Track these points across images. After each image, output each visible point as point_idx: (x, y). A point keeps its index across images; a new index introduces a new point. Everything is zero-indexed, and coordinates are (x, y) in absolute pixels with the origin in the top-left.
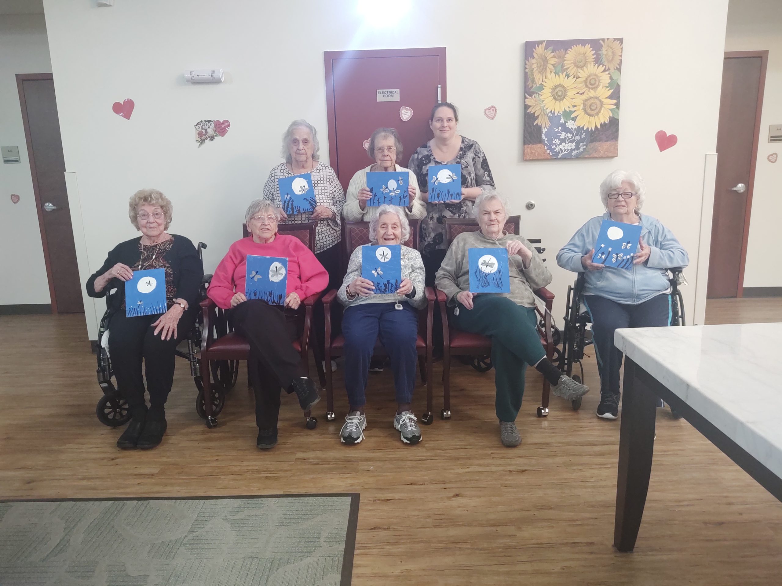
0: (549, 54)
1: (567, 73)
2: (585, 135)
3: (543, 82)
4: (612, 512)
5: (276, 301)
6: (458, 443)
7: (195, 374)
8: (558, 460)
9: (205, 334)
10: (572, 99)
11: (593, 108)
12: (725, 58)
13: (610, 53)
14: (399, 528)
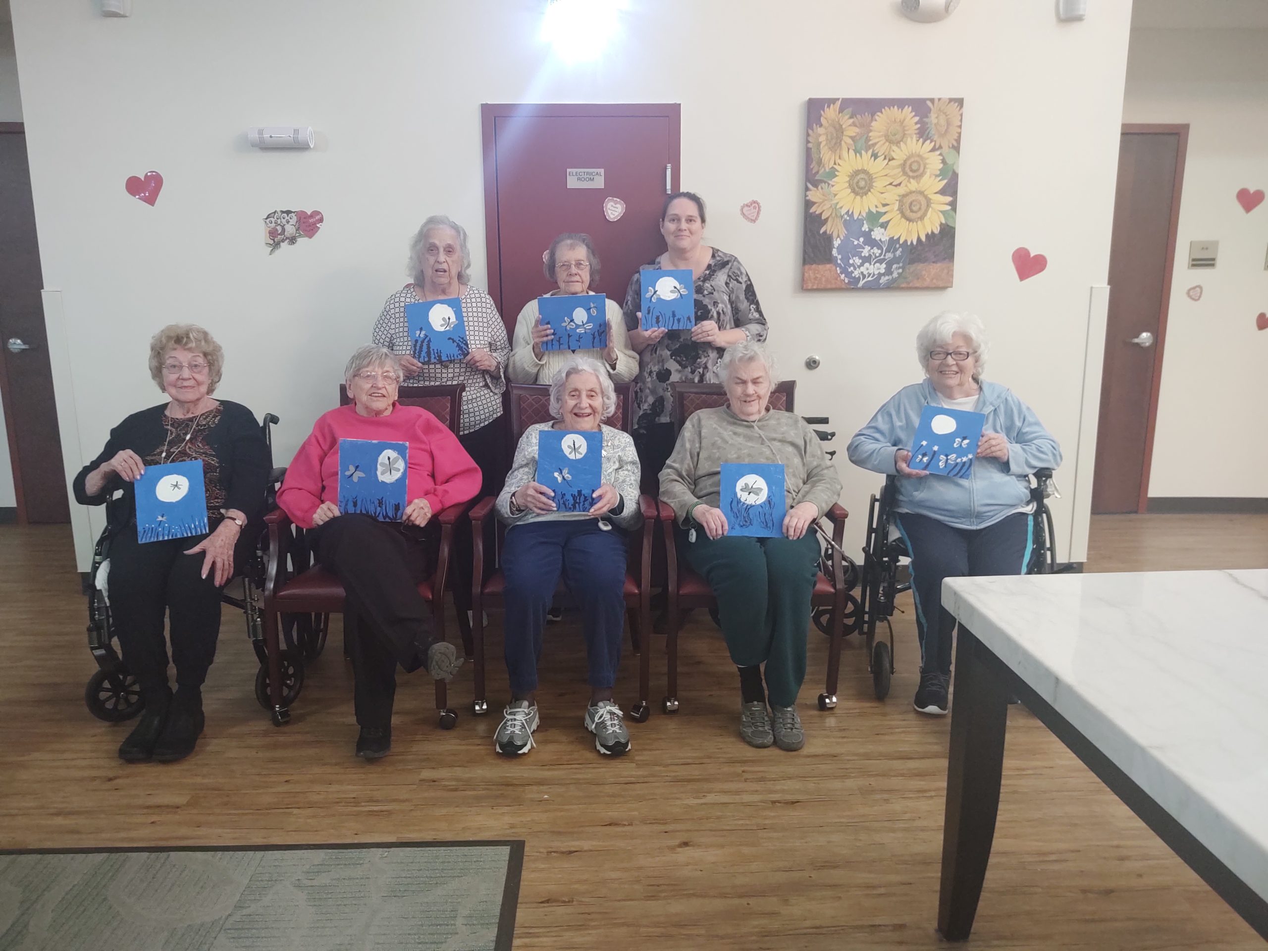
0: (846, 121)
1: (873, 151)
2: (901, 252)
3: (835, 164)
4: (935, 873)
5: (390, 514)
6: (689, 754)
7: (255, 635)
8: (850, 783)
9: (273, 569)
10: (882, 193)
11: (914, 209)
12: (1123, 134)
13: (943, 121)
14: (587, 900)
